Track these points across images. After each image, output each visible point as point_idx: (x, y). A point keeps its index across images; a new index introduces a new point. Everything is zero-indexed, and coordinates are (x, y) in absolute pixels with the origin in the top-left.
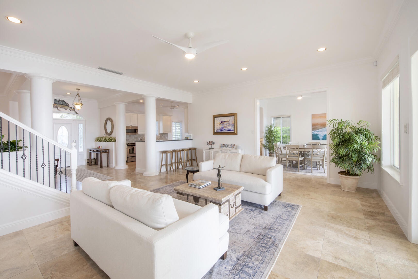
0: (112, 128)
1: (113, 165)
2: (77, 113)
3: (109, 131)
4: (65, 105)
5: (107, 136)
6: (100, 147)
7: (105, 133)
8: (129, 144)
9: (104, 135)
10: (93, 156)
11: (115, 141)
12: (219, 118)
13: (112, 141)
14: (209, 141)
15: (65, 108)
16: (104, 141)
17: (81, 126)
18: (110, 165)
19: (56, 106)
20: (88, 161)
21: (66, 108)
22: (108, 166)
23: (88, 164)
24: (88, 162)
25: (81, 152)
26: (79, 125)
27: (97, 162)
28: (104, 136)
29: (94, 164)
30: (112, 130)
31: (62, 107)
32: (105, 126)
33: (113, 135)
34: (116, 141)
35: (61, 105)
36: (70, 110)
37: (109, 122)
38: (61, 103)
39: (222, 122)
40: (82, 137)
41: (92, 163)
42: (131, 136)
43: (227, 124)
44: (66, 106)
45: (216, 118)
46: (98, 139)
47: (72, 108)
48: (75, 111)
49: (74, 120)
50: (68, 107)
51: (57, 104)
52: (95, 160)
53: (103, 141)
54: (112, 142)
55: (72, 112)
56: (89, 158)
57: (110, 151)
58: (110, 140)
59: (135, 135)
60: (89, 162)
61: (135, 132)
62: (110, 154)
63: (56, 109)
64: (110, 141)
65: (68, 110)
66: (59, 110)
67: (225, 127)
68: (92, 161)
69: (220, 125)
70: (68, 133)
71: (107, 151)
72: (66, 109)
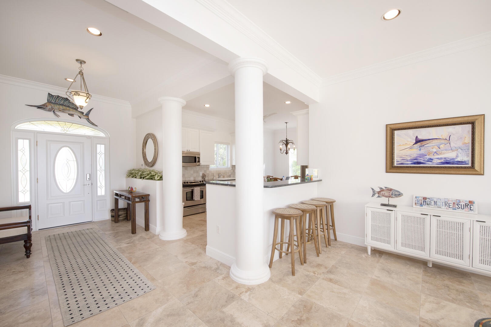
0: (155, 152)
1: (156, 227)
2: (93, 124)
3: (150, 159)
4: (69, 107)
5: (147, 167)
6: (132, 189)
7: (143, 162)
8: (186, 184)
9: (142, 165)
10: (122, 204)
11: (161, 178)
12: (410, 132)
13: (154, 178)
14: (381, 188)
15: (69, 113)
16: (141, 178)
17: (101, 148)
18: (151, 226)
19: (50, 107)
20: (113, 214)
21: (71, 112)
22: (147, 228)
23: (113, 219)
24: (112, 216)
25: (101, 196)
26: (98, 146)
27: (128, 215)
28: (141, 167)
29: (124, 220)
30: (154, 156)
31: (63, 111)
32: (143, 150)
33: (157, 167)
34: (162, 180)
35: (61, 107)
36: (80, 117)
37: (150, 142)
38: (62, 102)
39: (418, 141)
40: (103, 168)
41: (120, 217)
42: (188, 168)
43: (442, 146)
44: (71, 109)
45: (396, 132)
46: (132, 174)
47: (83, 113)
48: (88, 119)
49: (89, 137)
50: (75, 111)
51: (52, 103)
52: (125, 212)
53: (139, 177)
54: (155, 180)
55: (84, 120)
56: (114, 208)
57: (151, 198)
58: (152, 176)
59: (194, 168)
60: (114, 216)
61: (195, 162)
62: (151, 204)
63: (52, 113)
64: (152, 178)
65: (76, 117)
66: (58, 116)
67: (429, 153)
68: (120, 213)
69: (411, 148)
70: (77, 161)
71: (145, 199)
72: (72, 115)
